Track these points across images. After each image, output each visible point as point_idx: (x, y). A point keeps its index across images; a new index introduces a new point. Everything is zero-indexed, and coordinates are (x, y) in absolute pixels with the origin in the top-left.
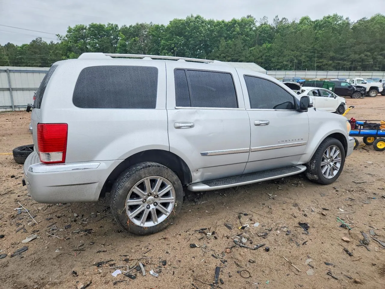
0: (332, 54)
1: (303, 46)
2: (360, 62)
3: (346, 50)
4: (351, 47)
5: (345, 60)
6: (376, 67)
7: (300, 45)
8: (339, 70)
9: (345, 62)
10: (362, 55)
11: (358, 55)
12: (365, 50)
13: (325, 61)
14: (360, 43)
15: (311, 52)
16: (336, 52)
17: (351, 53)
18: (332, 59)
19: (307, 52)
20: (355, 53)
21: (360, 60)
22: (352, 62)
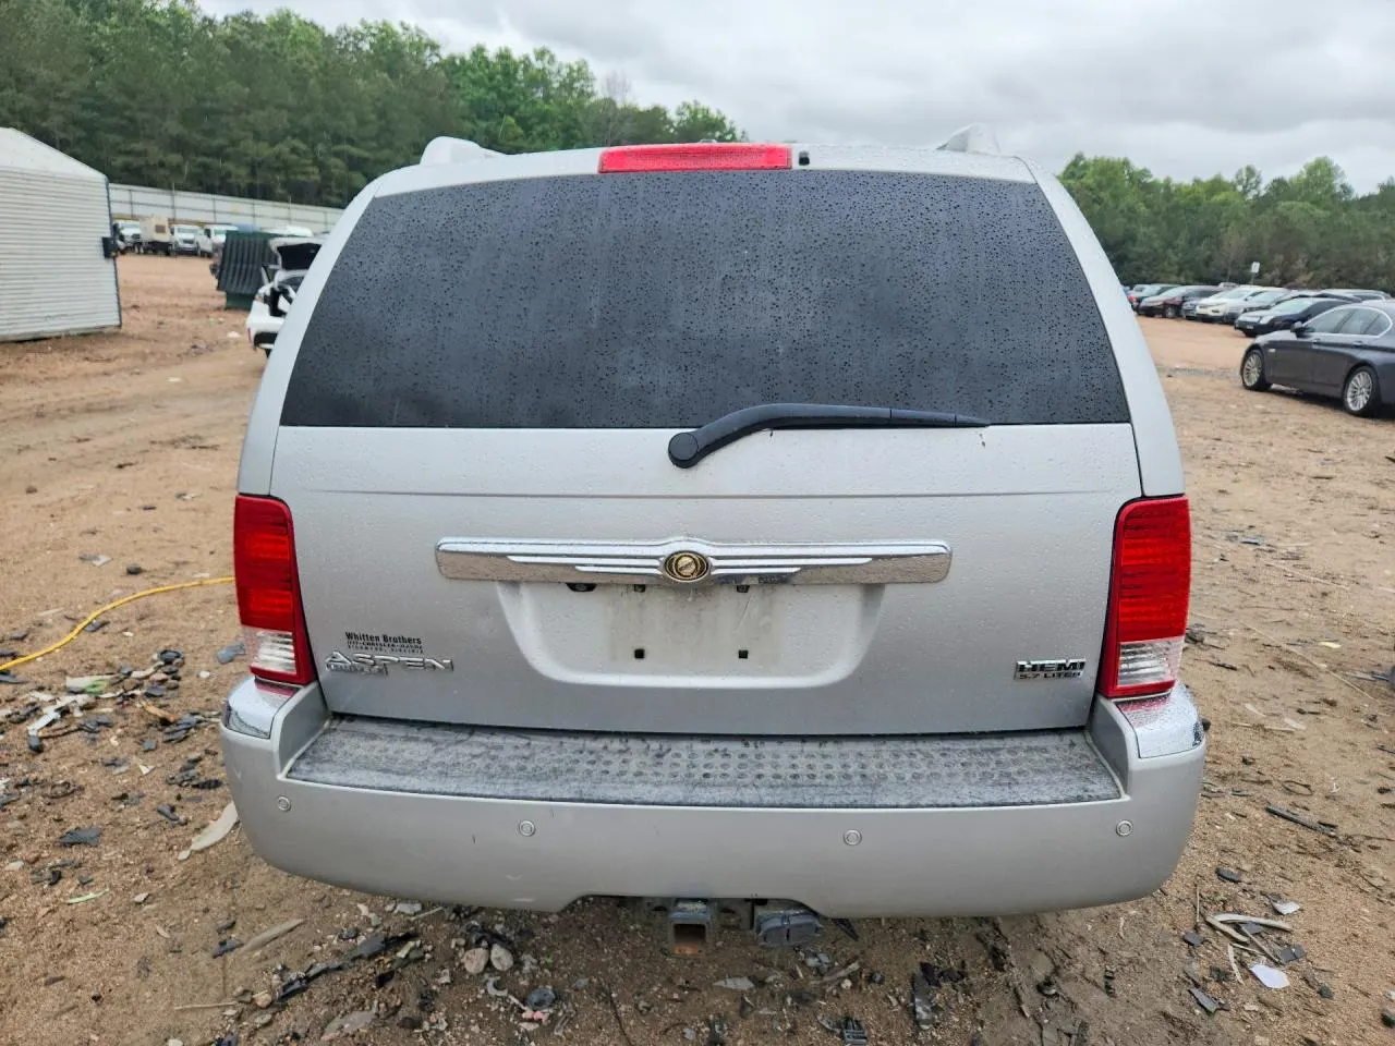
0: (173, 127)
1: (44, 73)
2: (278, 170)
3: (224, 119)
4: (238, 111)
5: (226, 158)
6: (330, 193)
7: (30, 69)
8: (210, 190)
9: (230, 166)
10: (283, 148)
11: (266, 144)
12: (287, 132)
13: (155, 153)
14: (262, 105)
15: (85, 107)
16: (186, 119)
17: (243, 134)
18: (179, 145)
19: (68, 101)
20: (257, 136)
21: (278, 164)
22: (254, 167)
